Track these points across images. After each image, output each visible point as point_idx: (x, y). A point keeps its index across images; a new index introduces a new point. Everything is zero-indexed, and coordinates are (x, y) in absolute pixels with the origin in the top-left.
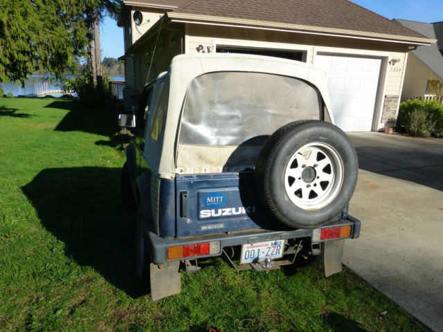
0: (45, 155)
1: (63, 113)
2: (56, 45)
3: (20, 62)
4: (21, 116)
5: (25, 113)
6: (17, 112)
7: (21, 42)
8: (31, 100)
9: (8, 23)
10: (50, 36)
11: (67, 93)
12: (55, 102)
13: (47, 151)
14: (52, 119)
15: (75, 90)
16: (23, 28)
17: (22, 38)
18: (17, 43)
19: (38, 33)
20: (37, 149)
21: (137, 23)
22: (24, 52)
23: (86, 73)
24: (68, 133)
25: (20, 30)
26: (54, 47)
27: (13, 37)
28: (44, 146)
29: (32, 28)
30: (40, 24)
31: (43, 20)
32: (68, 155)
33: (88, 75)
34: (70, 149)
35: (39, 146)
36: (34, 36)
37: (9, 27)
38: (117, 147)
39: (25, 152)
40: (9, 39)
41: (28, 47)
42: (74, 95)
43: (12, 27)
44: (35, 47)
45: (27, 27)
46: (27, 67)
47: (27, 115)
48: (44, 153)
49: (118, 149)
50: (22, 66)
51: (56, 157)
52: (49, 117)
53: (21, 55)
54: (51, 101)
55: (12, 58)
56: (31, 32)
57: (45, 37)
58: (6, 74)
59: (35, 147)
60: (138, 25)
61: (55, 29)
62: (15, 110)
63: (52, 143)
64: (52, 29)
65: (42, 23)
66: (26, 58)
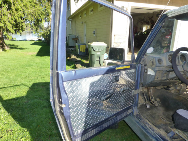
0: (33, 72)
1: (39, 47)
2: (37, 14)
3: (20, 23)
4: (20, 49)
5: (22, 48)
6: (19, 47)
7: (20, 13)
8: (25, 41)
9: (13, 3)
10: (33, 10)
11: (40, 39)
12: (35, 42)
13: (34, 69)
14: (34, 50)
15: (43, 37)
16: (21, 6)
17: (21, 11)
18: (18, 13)
19: (28, 8)
20: (28, 68)
21: (76, 2)
22: (21, 18)
23: (48, 30)
24: (43, 57)
25: (19, 7)
26: (36, 15)
27: (16, 10)
28: (32, 66)
29: (25, 6)
30: (29, 4)
31: (30, 2)
32: (46, 72)
33: (49, 30)
34: (46, 67)
35: (30, 66)
36: (26, 10)
37: (14, 4)
38: (72, 66)
39: (22, 70)
40: (14, 10)
41: (24, 15)
42: (43, 39)
43: (15, 5)
44: (27, 15)
45: (23, 5)
46: (23, 25)
47: (23, 48)
48: (32, 70)
49: (73, 67)
50: (20, 25)
51: (40, 74)
52: (33, 49)
53: (20, 19)
54: (33, 42)
55: (15, 21)
56: (25, 8)
57: (31, 10)
58: (13, 29)
59: (27, 66)
60: (76, 3)
61: (36, 6)
62: (18, 46)
63: (36, 63)
64: (34, 6)
65: (30, 4)
66: (22, 21)
